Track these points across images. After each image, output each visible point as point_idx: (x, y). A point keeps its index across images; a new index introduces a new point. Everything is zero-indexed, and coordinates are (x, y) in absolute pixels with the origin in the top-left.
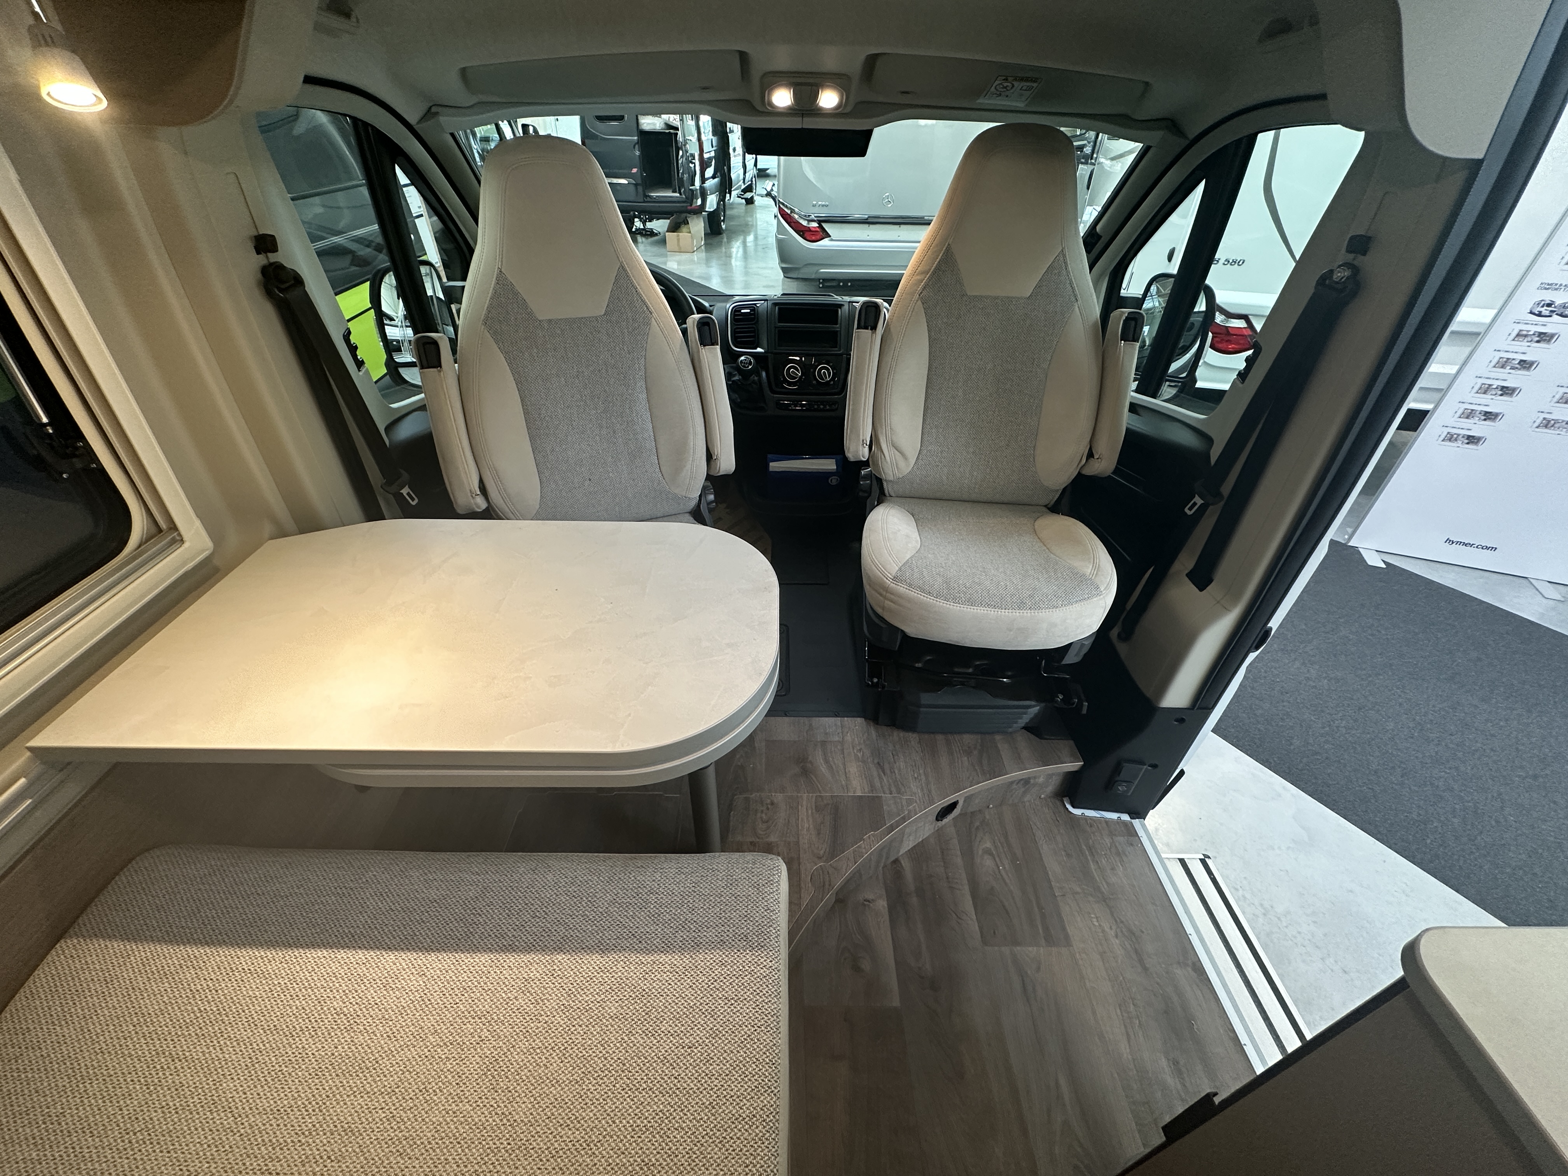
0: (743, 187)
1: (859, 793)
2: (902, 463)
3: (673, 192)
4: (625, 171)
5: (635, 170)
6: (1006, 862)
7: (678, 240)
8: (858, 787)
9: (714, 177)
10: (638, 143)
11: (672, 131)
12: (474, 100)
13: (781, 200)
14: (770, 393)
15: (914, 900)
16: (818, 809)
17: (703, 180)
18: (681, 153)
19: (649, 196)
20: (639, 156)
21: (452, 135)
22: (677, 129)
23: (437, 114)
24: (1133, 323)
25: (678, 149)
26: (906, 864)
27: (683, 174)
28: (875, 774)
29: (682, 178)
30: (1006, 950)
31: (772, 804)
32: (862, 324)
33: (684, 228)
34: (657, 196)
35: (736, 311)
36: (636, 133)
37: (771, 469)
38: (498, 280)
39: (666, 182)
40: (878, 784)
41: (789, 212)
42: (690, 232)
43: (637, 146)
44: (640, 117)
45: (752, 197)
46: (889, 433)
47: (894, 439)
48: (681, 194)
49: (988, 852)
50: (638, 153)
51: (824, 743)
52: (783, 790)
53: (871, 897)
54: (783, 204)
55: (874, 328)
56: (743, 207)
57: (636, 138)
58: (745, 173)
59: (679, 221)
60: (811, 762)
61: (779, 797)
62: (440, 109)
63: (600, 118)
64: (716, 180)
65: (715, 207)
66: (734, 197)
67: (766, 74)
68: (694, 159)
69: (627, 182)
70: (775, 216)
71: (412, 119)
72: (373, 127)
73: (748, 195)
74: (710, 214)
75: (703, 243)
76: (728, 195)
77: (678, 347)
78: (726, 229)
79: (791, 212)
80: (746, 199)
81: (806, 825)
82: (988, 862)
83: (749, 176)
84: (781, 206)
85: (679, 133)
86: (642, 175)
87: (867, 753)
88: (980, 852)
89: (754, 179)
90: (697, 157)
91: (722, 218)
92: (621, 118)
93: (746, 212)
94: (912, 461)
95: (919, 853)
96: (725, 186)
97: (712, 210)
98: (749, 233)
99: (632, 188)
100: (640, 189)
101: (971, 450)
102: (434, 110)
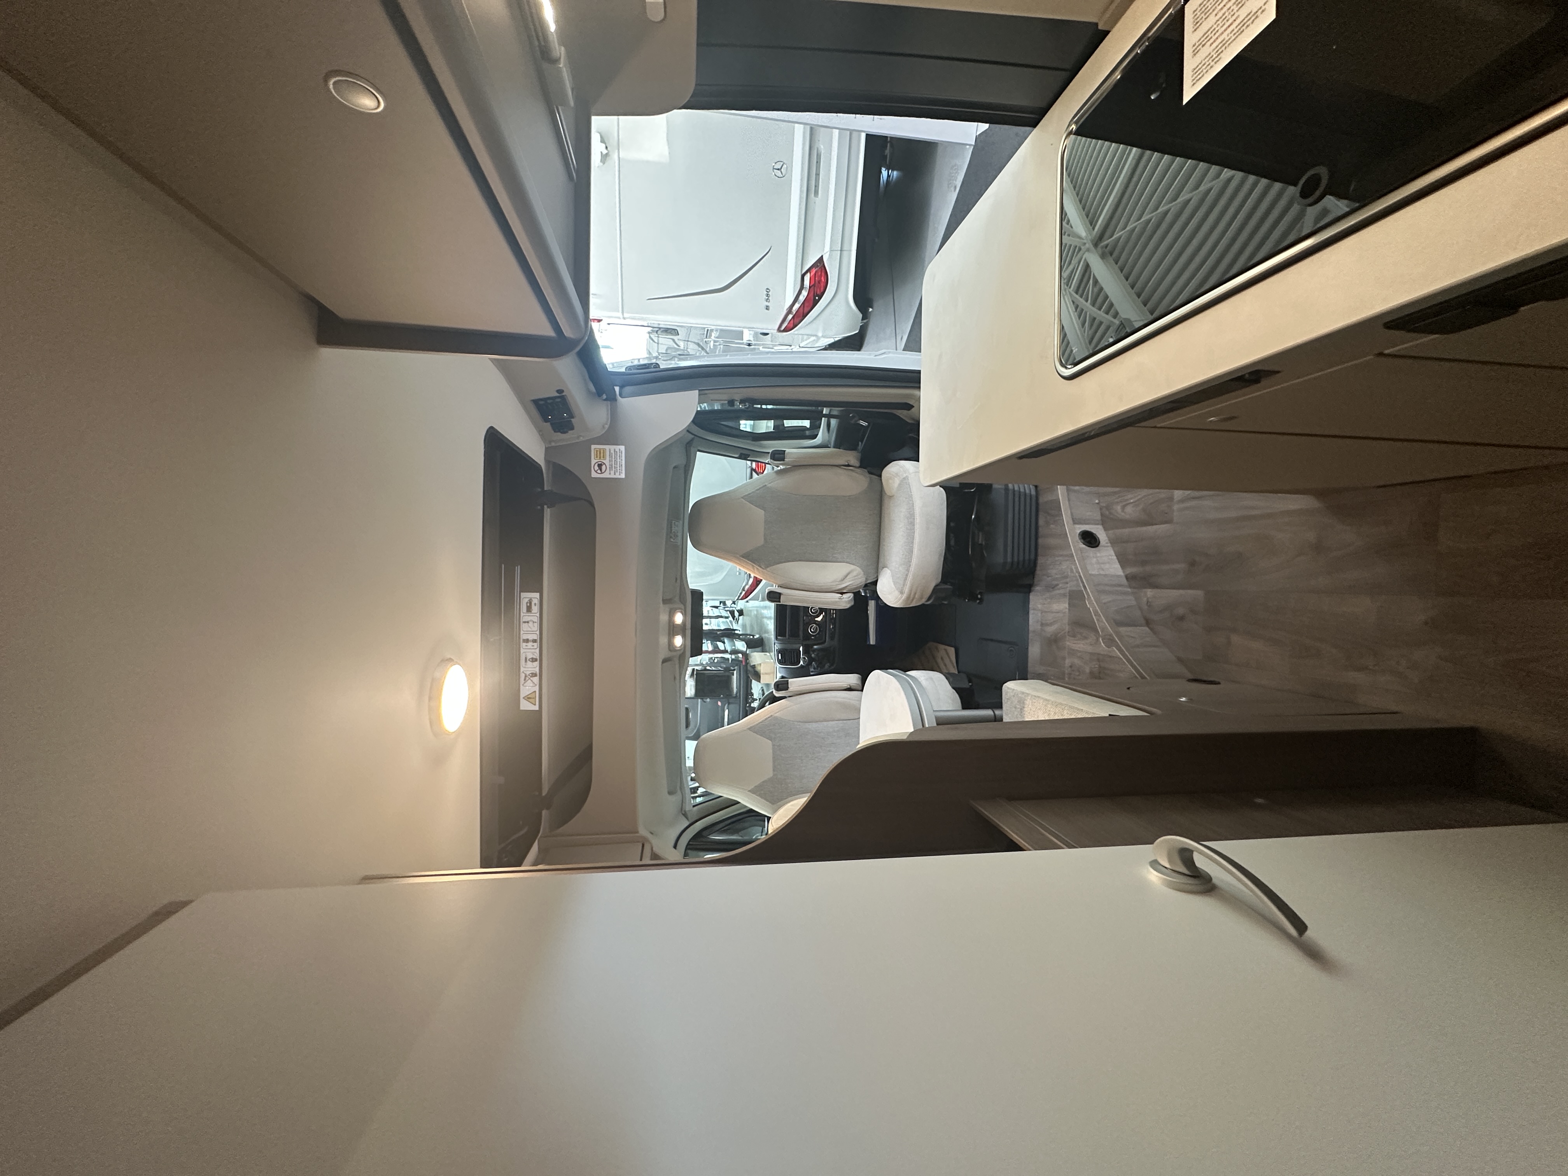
0: (731, 618)
1: (1067, 605)
2: (855, 573)
3: (733, 675)
4: (720, 709)
5: (719, 703)
6: (1130, 496)
7: (766, 674)
8: (1062, 606)
9: (724, 643)
10: (702, 699)
11: (695, 673)
12: (679, 791)
13: (737, 598)
14: (826, 644)
15: (1148, 568)
16: (1074, 636)
17: (725, 651)
18: (708, 668)
19: (736, 694)
20: (710, 699)
21: (694, 806)
22: (693, 669)
23: (685, 811)
24: (776, 456)
25: (706, 670)
26: (1130, 570)
27: (721, 667)
28: (1058, 592)
29: (724, 668)
30: (1176, 507)
31: (1071, 667)
32: (778, 600)
33: (758, 668)
34: (736, 688)
35: (780, 662)
36: (696, 700)
37: (874, 643)
38: (754, 793)
39: (727, 681)
40: (1062, 591)
41: (744, 593)
42: (760, 664)
43: (705, 700)
44: (686, 696)
45: (738, 611)
46: (835, 584)
47: (840, 579)
48: (734, 670)
49: (1123, 507)
50: (708, 700)
51: (1042, 625)
52: (1064, 658)
53: (1145, 599)
54: (739, 596)
55: (780, 594)
56: (745, 617)
57: (699, 700)
58: (721, 617)
59: (753, 672)
60: (1051, 636)
61: (1068, 662)
62: (683, 810)
63: (687, 726)
64: (726, 640)
65: (744, 643)
66: (738, 628)
67: (670, 650)
68: (712, 658)
69: (727, 710)
70: (747, 602)
71: (687, 823)
72: (689, 841)
73: (736, 614)
74: (748, 647)
75: (768, 654)
76: (736, 632)
77: (788, 702)
78: (759, 634)
79: (744, 590)
80: (739, 615)
81: (1082, 645)
82: (1129, 509)
83: (724, 614)
84: (740, 598)
85: (696, 668)
86: (722, 698)
87: (1048, 595)
88: (1123, 514)
89: (726, 609)
90: (711, 656)
91: (752, 637)
92: (687, 709)
93: (748, 615)
94: (853, 567)
95: (1123, 560)
96: (729, 634)
97: (746, 646)
98: (761, 614)
99: (731, 706)
100: (731, 700)
101: (847, 533)
102: (683, 812)
